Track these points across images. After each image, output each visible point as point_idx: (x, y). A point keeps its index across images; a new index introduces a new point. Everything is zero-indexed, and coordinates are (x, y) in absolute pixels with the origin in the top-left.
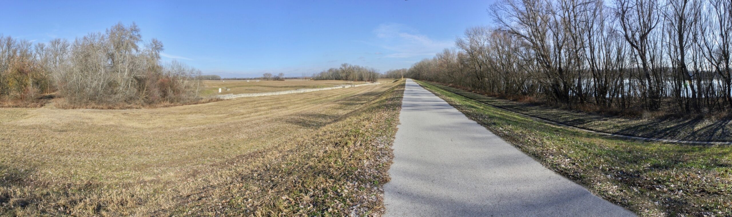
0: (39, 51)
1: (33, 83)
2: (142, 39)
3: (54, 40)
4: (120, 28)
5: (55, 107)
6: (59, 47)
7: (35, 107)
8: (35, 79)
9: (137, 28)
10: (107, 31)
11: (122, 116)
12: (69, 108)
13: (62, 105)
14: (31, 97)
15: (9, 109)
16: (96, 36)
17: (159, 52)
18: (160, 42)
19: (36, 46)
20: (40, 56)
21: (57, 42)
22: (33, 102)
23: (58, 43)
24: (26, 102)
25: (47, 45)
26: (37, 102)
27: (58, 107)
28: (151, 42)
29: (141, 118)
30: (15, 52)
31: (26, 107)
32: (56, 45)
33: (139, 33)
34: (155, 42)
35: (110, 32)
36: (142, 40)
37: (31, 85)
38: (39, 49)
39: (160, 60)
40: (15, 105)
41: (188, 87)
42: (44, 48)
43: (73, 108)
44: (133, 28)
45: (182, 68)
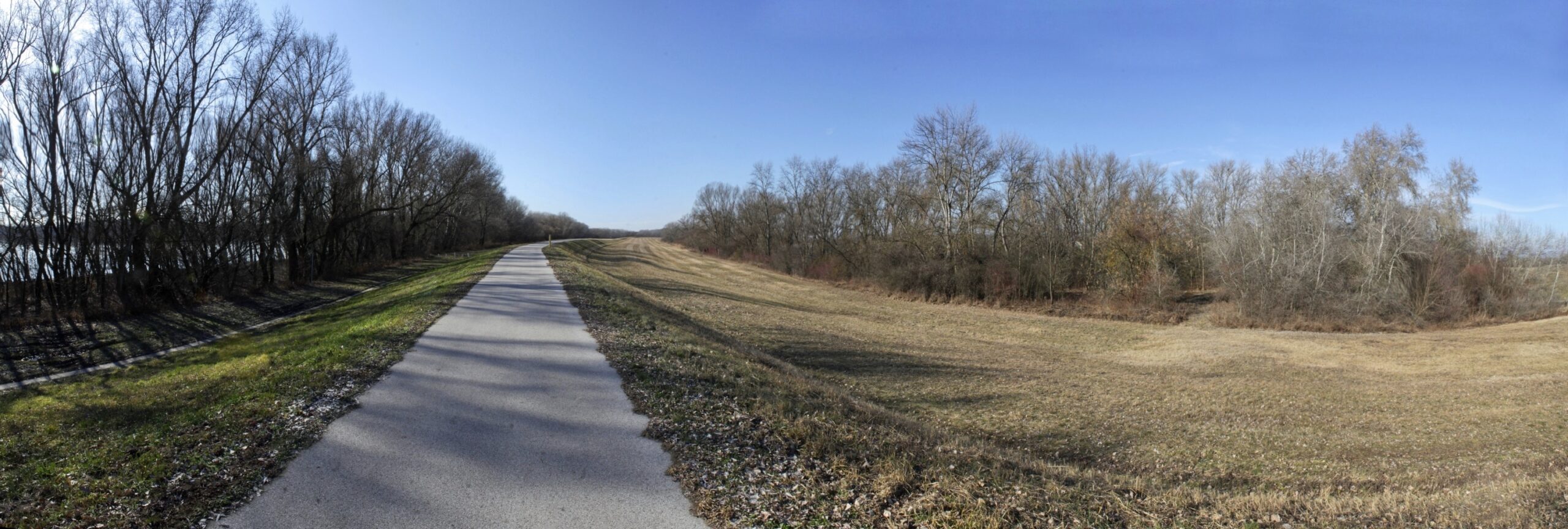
0: (1183, 189)
1: (1161, 264)
2: (1426, 166)
3: (1219, 164)
4: (1376, 140)
5: (1210, 324)
6: (1229, 180)
7: (1164, 322)
8: (1167, 253)
9: (1416, 138)
10: (1346, 144)
11: (1364, 348)
12: (1242, 326)
13: (1228, 319)
14: (1157, 294)
15: (1104, 323)
16: (1314, 157)
17: (1467, 196)
18: (1470, 170)
19: (1176, 177)
20: (1187, 200)
21: (1227, 168)
22: (1161, 308)
23: (1230, 171)
24: (1144, 309)
25: (1203, 174)
26: (1171, 310)
27: (1218, 323)
28: (1449, 171)
29: (1408, 351)
30: (1125, 191)
31: (1143, 320)
32: (1225, 176)
33: (1421, 150)
34: (1458, 170)
35: (1352, 148)
36: (1425, 169)
37: (1157, 265)
38: (1184, 183)
39: (1468, 216)
40: (1118, 313)
41: (1532, 280)
42: (1195, 182)
43: (1251, 327)
44: (1407, 140)
45: (1523, 235)
